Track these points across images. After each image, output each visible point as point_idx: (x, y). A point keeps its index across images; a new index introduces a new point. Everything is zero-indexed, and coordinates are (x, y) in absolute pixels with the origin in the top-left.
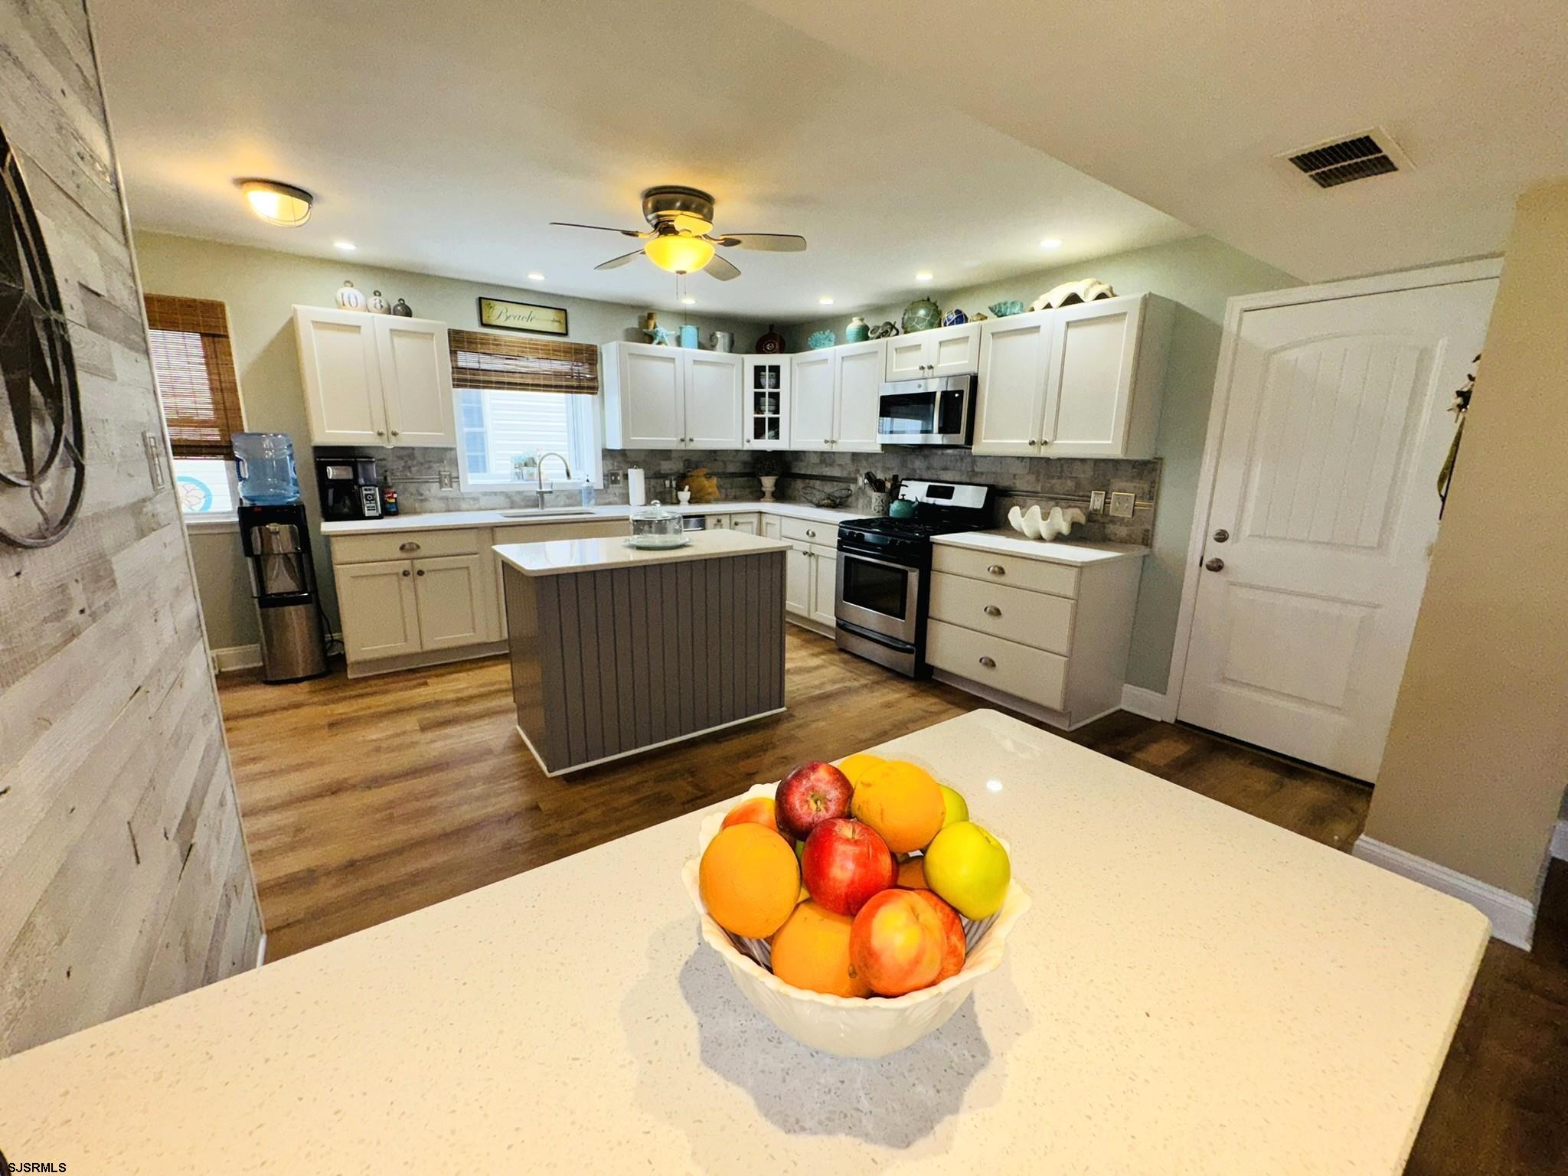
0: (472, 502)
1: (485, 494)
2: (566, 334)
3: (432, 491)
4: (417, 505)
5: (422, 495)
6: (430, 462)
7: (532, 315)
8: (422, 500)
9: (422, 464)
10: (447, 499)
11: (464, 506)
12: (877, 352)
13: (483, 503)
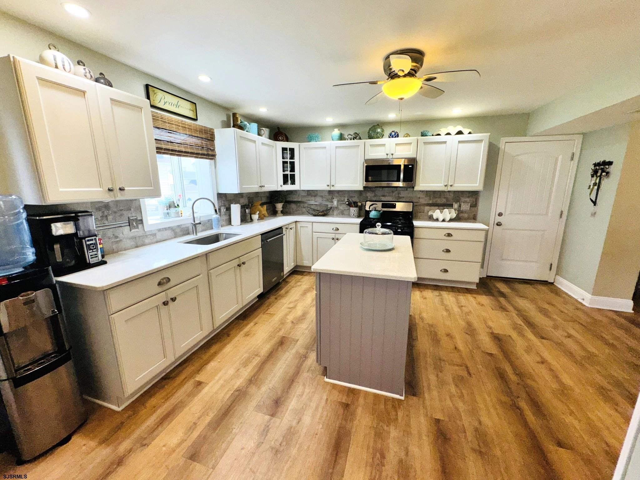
0: (152, 237)
1: (159, 230)
2: (196, 120)
3: (124, 233)
4: (114, 247)
5: (116, 237)
6: (121, 210)
7: (178, 104)
8: (117, 242)
9: (115, 212)
10: (135, 238)
11: (147, 241)
12: (359, 146)
13: (159, 236)
